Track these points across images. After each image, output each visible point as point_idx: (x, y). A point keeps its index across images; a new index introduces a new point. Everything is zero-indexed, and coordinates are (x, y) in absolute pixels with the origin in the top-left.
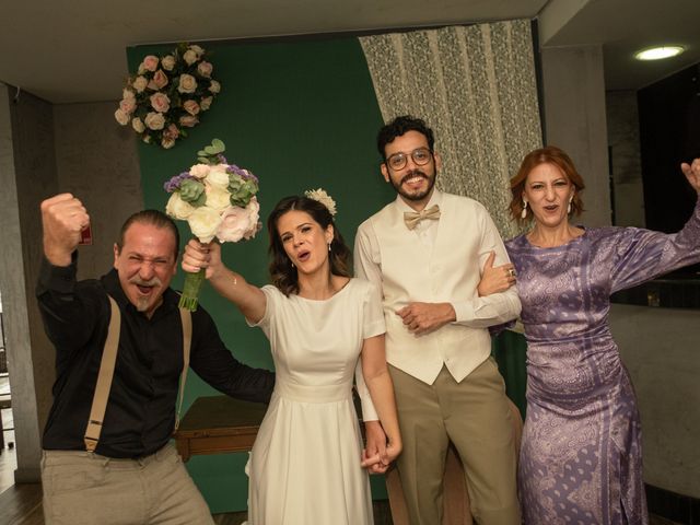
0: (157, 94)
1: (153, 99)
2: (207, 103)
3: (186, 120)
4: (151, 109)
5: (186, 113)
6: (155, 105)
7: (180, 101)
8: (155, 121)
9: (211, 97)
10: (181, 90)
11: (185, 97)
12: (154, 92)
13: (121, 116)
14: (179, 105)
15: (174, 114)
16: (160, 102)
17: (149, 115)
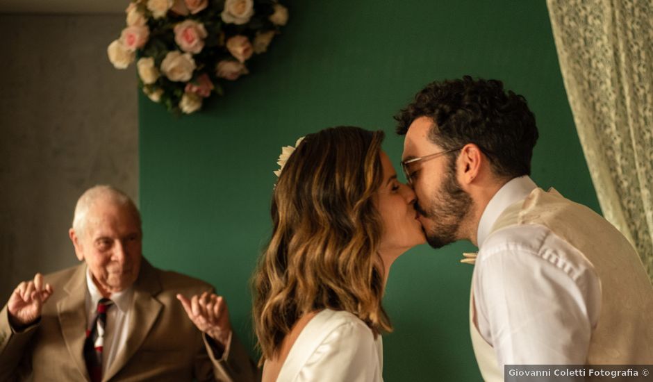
0: (188, 23)
1: (179, 29)
2: (264, 41)
3: (228, 69)
4: (172, 46)
5: (229, 57)
6: (180, 40)
7: (222, 37)
8: (178, 66)
9: (270, 35)
10: (226, 18)
11: (232, 30)
12: (181, 19)
13: (118, 53)
14: (222, 43)
15: (209, 58)
16: (189, 37)
17: (170, 55)
